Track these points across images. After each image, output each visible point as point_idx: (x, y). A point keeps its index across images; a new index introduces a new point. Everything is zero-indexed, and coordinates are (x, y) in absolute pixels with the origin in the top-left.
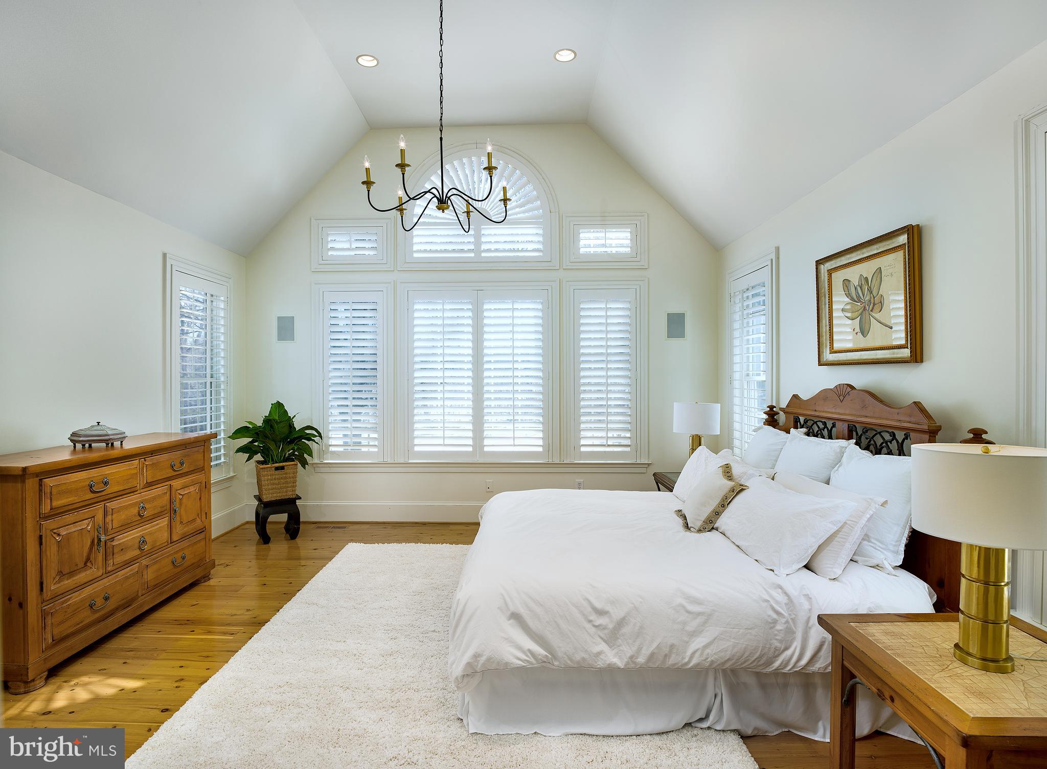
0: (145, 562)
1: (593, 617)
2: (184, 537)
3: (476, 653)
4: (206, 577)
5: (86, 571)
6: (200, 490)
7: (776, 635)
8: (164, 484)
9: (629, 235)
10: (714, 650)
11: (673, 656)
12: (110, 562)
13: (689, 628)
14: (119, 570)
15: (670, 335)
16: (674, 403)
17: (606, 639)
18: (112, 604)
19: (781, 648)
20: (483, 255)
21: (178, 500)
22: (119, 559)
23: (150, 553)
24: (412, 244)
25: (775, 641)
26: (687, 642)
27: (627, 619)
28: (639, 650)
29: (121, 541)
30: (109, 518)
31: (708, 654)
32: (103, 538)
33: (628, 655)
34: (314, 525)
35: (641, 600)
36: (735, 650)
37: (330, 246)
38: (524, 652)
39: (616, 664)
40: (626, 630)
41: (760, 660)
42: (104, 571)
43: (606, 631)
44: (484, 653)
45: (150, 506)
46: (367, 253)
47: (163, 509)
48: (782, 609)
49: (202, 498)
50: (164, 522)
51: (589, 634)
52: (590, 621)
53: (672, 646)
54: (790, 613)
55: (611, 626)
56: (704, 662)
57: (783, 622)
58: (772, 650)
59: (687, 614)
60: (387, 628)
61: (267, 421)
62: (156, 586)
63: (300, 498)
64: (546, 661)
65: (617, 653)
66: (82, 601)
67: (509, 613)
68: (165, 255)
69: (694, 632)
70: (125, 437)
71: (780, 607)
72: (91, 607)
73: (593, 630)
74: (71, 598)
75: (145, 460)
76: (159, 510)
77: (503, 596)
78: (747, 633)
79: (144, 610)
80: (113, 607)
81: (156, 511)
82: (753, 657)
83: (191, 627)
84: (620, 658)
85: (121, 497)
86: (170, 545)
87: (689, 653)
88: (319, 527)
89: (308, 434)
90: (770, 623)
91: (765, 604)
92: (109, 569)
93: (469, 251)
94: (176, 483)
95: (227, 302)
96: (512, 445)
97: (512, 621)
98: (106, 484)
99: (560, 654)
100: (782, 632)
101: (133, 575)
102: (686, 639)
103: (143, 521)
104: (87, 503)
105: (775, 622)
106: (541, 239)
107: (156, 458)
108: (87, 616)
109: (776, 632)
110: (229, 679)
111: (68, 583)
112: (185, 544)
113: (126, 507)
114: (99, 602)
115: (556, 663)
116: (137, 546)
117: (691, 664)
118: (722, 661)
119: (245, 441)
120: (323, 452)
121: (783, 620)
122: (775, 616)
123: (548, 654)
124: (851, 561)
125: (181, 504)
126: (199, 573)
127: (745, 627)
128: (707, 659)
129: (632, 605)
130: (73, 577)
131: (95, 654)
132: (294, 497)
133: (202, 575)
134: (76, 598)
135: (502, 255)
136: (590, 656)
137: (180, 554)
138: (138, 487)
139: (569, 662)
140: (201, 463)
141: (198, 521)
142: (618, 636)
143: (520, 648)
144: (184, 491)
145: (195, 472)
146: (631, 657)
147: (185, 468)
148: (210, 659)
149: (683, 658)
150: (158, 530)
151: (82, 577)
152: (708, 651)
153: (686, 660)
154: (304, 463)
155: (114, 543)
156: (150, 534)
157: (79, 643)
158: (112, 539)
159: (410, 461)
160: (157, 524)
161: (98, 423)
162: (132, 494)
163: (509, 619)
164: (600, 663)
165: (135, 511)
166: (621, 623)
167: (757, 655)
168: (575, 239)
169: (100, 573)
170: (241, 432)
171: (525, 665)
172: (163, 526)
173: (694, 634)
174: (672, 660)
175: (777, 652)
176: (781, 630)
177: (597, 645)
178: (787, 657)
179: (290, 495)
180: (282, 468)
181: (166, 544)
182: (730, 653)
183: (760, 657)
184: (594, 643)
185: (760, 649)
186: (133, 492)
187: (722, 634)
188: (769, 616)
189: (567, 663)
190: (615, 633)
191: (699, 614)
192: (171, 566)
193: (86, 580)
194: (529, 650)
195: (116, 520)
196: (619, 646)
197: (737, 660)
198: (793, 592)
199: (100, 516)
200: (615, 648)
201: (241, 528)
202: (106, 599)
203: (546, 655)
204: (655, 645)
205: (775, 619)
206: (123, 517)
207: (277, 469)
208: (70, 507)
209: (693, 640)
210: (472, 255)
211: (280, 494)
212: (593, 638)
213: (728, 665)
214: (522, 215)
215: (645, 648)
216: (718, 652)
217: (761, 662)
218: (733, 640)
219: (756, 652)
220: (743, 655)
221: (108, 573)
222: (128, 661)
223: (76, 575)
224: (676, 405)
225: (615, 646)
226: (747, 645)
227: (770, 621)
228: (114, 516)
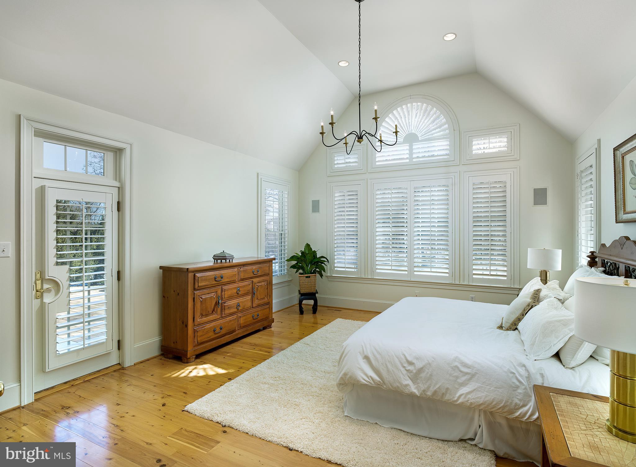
0: (240, 315)
1: (406, 365)
2: (259, 306)
3: (345, 373)
4: (269, 326)
5: (212, 315)
6: (267, 284)
7: (517, 396)
8: (249, 280)
9: (505, 140)
10: (473, 397)
11: (448, 395)
12: (223, 312)
13: (460, 381)
14: (228, 317)
15: (536, 203)
16: (528, 248)
17: (412, 378)
18: (223, 332)
19: (520, 404)
20: (414, 160)
21: (256, 288)
22: (227, 312)
23: (242, 311)
24: (376, 158)
25: (516, 399)
26: (458, 389)
27: (423, 369)
28: (429, 387)
29: (228, 304)
30: (223, 293)
31: (469, 398)
32: (220, 302)
33: (422, 389)
34: (327, 308)
35: (433, 360)
36: (487, 399)
37: (336, 162)
38: (368, 377)
39: (415, 393)
40: (423, 375)
41: (504, 409)
42: (221, 316)
43: (412, 374)
44: (349, 374)
45: (242, 289)
46: (351, 165)
47: (249, 291)
48: (523, 380)
49: (268, 288)
50: (249, 298)
51: (402, 373)
52: (404, 367)
53: (447, 389)
54: (529, 383)
55: (414, 371)
56: (466, 402)
57: (523, 388)
58: (514, 404)
59: (460, 373)
60: (334, 361)
61: (303, 253)
62: (244, 327)
63: (318, 293)
64: (379, 384)
65: (417, 387)
66: (211, 328)
67: (364, 355)
68: (258, 174)
69: (462, 383)
70: (233, 258)
71: (522, 378)
72: (214, 331)
73: (405, 372)
74: (206, 326)
75: (240, 269)
76: (246, 292)
77: (362, 346)
78: (496, 391)
79: (239, 337)
80: (224, 333)
81: (245, 292)
82: (498, 406)
83: (254, 347)
84: (418, 391)
85: (229, 284)
86: (251, 309)
87: (458, 395)
88: (329, 309)
89: (322, 260)
90: (513, 387)
91: (511, 375)
92: (223, 315)
93: (407, 158)
94: (255, 280)
95: (288, 194)
96: (430, 272)
97: (365, 360)
98: (222, 278)
99: (386, 382)
100: (522, 394)
101: (233, 320)
102: (457, 386)
103: (239, 296)
104: (213, 285)
105: (518, 387)
106: (448, 147)
107: (246, 268)
108: (212, 335)
109: (517, 394)
110: (257, 371)
111: (205, 319)
112: (259, 309)
113: (231, 289)
114: (218, 330)
115: (385, 386)
116: (236, 307)
117: (458, 402)
118: (478, 404)
119: (294, 262)
120: (332, 270)
121: (523, 387)
122: (518, 383)
123: (381, 381)
124: (592, 359)
125: (257, 290)
126: (265, 323)
127: (495, 386)
128: (468, 401)
129: (428, 362)
130: (207, 317)
131: (215, 352)
132: (315, 292)
133: (267, 325)
134: (208, 326)
135: (436, 158)
136: (401, 386)
137: (256, 313)
138: (237, 280)
139: (390, 387)
140: (267, 272)
141: (266, 299)
142: (418, 378)
143: (366, 375)
144: (259, 284)
145: (265, 275)
146: (424, 391)
147: (259, 273)
148: (256, 361)
149: (454, 397)
150: (246, 301)
151: (211, 317)
152: (469, 396)
153: (456, 399)
154: (321, 276)
155: (225, 305)
156: (242, 302)
157: (209, 346)
158: (225, 303)
159: (375, 278)
160: (246, 298)
161: (224, 251)
162: (234, 283)
163: (363, 359)
164: (407, 391)
165: (235, 291)
166: (420, 370)
167: (502, 405)
168: (470, 145)
169: (219, 317)
170: (293, 258)
171: (368, 384)
172: (248, 300)
173: (463, 384)
174: (447, 397)
175: (517, 407)
176: (521, 393)
177: (406, 381)
178: (524, 411)
179: (313, 291)
180: (309, 277)
181: (250, 308)
182: (483, 400)
183: (504, 407)
184: (405, 379)
185: (504, 401)
186: (235, 282)
187: (479, 388)
188: (513, 383)
189: (389, 387)
190: (417, 376)
191: (467, 374)
192: (252, 318)
193: (213, 319)
194: (371, 377)
195: (226, 294)
196: (418, 383)
197: (488, 405)
198: (532, 370)
199: (219, 292)
200: (416, 384)
201: (295, 306)
202: (221, 329)
203: (380, 381)
204: (437, 386)
205: (517, 385)
206: (230, 293)
207: (307, 277)
208: (206, 287)
209: (461, 388)
210: (408, 161)
211: (308, 290)
212: (404, 376)
213: (481, 407)
214: (438, 134)
215: (432, 387)
216: (476, 398)
217: (505, 410)
218: (486, 393)
219: (502, 403)
220: (491, 403)
221: (222, 317)
222: (225, 357)
223: (209, 316)
224: (529, 250)
225: (416, 383)
226: (495, 397)
227: (513, 386)
228: (226, 292)
